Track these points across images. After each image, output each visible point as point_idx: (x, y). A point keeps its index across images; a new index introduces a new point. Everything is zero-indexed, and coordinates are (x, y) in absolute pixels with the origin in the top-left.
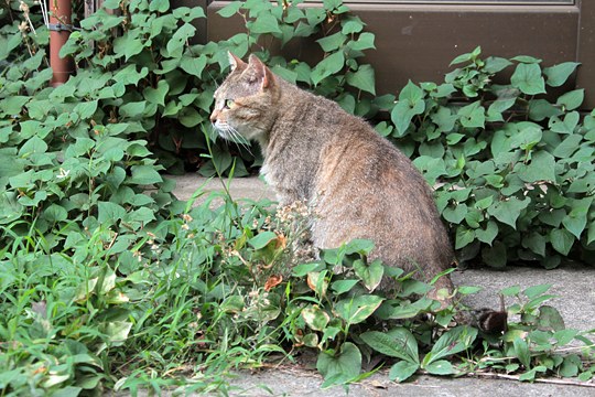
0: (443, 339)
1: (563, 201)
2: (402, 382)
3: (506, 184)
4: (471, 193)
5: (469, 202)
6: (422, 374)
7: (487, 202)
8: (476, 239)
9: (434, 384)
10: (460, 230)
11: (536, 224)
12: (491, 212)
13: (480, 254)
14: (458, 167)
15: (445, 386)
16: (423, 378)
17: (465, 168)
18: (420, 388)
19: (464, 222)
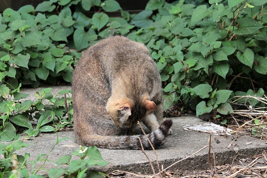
2: (36, 137)
16: (42, 134)
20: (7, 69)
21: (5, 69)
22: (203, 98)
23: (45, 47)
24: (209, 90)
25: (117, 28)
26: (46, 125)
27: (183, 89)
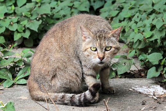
0: (21, 72)
1: (52, 21)
2: (9, 87)
3: (32, 15)
4: (18, 19)
5: (18, 22)
6: (15, 84)
7: (25, 23)
8: (22, 37)
9: (20, 87)
10: (15, 34)
11: (43, 30)
12: (27, 26)
13: (23, 43)
14: (11, 9)
15: (25, 88)
16: (16, 86)
17: (14, 10)
18: (16, 89)
19: (17, 30)
20: (24, 31)
21: (22, 31)
22: (154, 64)
23: (60, 15)
24: (160, 58)
25: (121, 3)
26: (22, 78)
27: (140, 56)
